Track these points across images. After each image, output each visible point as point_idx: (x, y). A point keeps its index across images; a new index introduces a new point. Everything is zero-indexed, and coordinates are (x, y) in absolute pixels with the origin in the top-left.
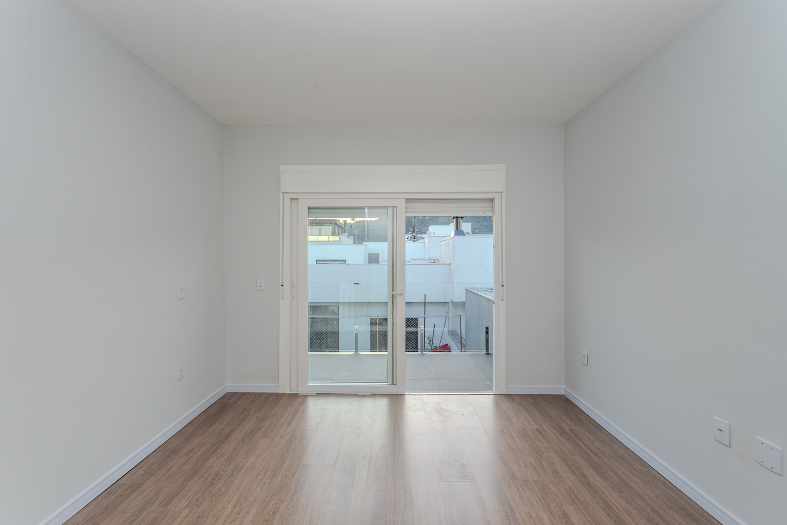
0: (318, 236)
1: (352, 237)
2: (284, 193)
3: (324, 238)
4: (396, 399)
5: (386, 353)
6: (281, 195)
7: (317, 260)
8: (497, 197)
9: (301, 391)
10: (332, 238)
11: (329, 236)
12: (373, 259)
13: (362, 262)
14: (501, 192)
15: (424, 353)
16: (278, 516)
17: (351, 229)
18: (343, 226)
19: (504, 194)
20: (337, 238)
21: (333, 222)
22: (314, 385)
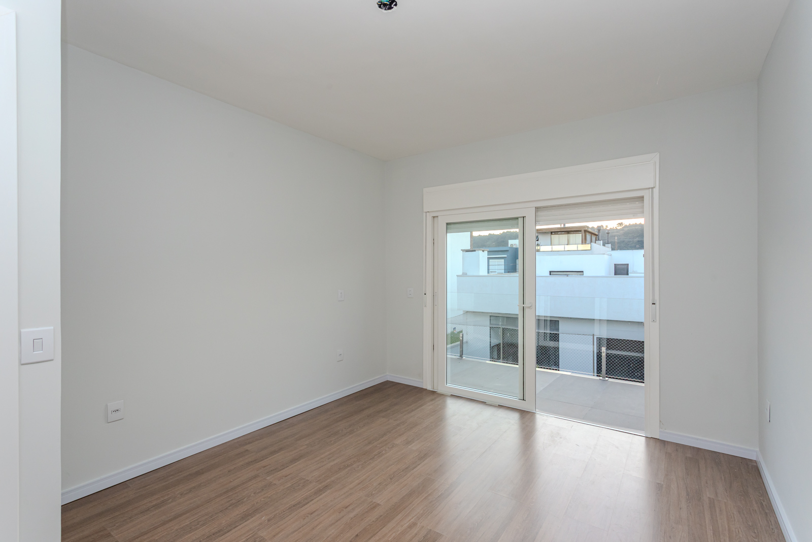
0: (566, 246)
1: (610, 245)
2: (426, 212)
3: (572, 247)
4: (526, 416)
5: (517, 366)
6: (424, 214)
7: (550, 272)
8: (646, 195)
9: (440, 389)
10: (581, 247)
11: (579, 245)
12: (621, 270)
13: (603, 274)
14: (652, 188)
15: (607, 379)
16: (349, 468)
17: (608, 236)
18: (597, 233)
19: (656, 191)
20: (587, 247)
21: (583, 230)
22: (451, 386)
